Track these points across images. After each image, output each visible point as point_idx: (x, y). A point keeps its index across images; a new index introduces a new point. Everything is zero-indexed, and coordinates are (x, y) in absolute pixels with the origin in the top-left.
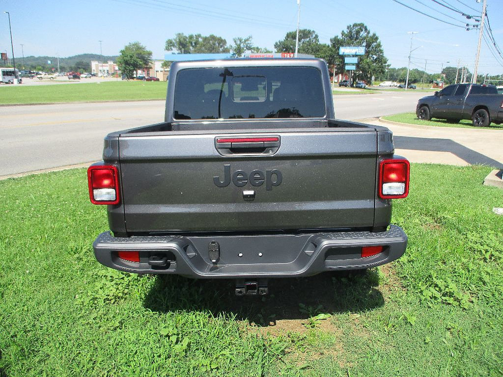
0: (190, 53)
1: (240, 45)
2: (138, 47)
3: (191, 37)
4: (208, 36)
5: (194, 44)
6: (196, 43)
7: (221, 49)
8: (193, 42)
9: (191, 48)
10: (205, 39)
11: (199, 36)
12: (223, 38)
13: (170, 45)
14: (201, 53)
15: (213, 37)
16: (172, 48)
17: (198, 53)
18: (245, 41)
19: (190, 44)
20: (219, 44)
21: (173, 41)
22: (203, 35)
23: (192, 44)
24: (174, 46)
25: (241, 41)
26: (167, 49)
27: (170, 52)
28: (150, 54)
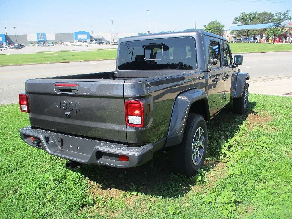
0: (248, 24)
1: (280, 17)
2: (216, 23)
3: (250, 14)
4: (261, 12)
5: (251, 19)
6: (253, 18)
7: (270, 21)
8: (251, 17)
9: (250, 21)
10: (260, 15)
11: (256, 13)
12: (272, 13)
13: (236, 20)
14: (256, 24)
15: (265, 13)
16: (238, 22)
17: (254, 24)
18: (284, 14)
19: (249, 19)
20: (269, 17)
21: (239, 18)
22: (258, 12)
23: (250, 18)
24: (238, 21)
25: (281, 15)
26: (234, 23)
27: (236, 25)
28: (223, 26)
